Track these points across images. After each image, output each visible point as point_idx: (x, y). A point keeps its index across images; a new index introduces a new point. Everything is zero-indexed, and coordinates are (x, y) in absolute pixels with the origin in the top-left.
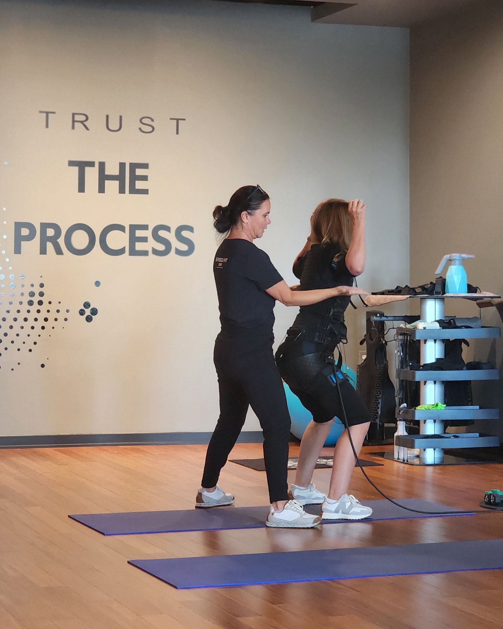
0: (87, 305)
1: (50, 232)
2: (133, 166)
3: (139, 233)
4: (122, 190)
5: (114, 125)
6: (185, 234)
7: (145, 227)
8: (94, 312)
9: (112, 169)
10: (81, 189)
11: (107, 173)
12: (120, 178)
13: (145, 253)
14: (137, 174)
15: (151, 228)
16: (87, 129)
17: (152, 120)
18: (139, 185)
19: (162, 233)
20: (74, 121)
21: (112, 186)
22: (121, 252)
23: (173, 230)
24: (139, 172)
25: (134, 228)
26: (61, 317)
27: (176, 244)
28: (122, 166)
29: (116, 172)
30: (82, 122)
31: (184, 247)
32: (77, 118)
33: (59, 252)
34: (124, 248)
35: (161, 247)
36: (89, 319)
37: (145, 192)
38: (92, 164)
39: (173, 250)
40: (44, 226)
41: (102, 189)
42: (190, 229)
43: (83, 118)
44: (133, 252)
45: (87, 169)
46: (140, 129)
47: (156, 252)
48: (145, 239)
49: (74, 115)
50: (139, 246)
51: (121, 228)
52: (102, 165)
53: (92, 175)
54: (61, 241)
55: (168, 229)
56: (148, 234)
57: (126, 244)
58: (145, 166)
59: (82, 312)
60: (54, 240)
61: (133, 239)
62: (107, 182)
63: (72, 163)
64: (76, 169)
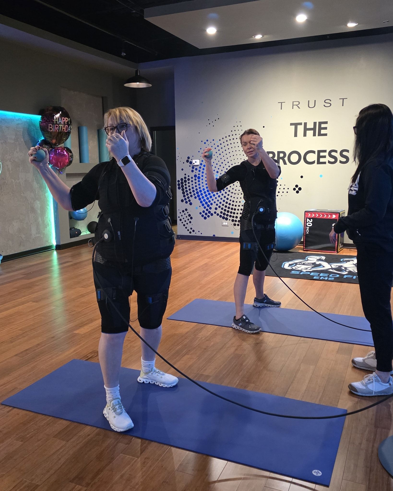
0: (297, 186)
1: (282, 155)
2: (320, 123)
3: (322, 154)
4: (314, 135)
5: (312, 105)
6: (344, 153)
7: (325, 151)
8: (300, 189)
9: (310, 125)
10: (296, 135)
11: (308, 127)
12: (314, 129)
13: (325, 163)
14: (322, 127)
15: (328, 152)
16: (299, 108)
17: (330, 101)
18: (323, 132)
19: (333, 154)
20: (293, 105)
21: (310, 133)
22: (313, 163)
23: (339, 152)
24: (323, 126)
25: (319, 152)
26: (285, 191)
27: (340, 158)
28: (315, 123)
29: (312, 127)
30: (297, 105)
31: (344, 160)
32: (295, 103)
33: (285, 163)
34: (315, 161)
35: (332, 160)
36: (297, 192)
37: (326, 135)
38: (301, 124)
39: (338, 161)
40: (279, 153)
41: (305, 135)
42: (348, 151)
43: (297, 103)
44: (319, 163)
45: (299, 126)
46: (324, 105)
47: (329, 162)
48: (324, 157)
49: (293, 102)
50: (322, 160)
51: (314, 152)
52: (305, 124)
53: (301, 129)
54: (286, 159)
55: (336, 151)
56: (326, 154)
57: (316, 159)
58: (326, 123)
59: (294, 189)
60: (283, 158)
61: (319, 157)
62: (307, 131)
63: (291, 124)
64: (293, 127)
